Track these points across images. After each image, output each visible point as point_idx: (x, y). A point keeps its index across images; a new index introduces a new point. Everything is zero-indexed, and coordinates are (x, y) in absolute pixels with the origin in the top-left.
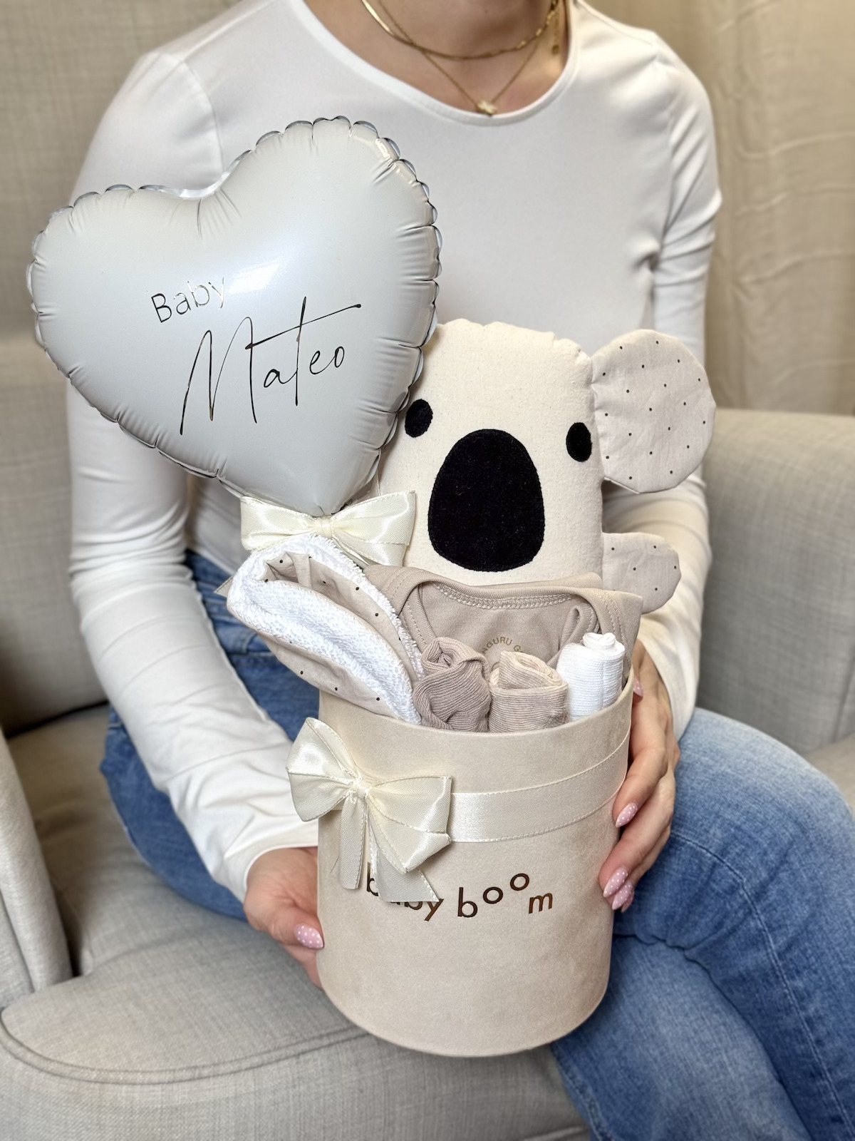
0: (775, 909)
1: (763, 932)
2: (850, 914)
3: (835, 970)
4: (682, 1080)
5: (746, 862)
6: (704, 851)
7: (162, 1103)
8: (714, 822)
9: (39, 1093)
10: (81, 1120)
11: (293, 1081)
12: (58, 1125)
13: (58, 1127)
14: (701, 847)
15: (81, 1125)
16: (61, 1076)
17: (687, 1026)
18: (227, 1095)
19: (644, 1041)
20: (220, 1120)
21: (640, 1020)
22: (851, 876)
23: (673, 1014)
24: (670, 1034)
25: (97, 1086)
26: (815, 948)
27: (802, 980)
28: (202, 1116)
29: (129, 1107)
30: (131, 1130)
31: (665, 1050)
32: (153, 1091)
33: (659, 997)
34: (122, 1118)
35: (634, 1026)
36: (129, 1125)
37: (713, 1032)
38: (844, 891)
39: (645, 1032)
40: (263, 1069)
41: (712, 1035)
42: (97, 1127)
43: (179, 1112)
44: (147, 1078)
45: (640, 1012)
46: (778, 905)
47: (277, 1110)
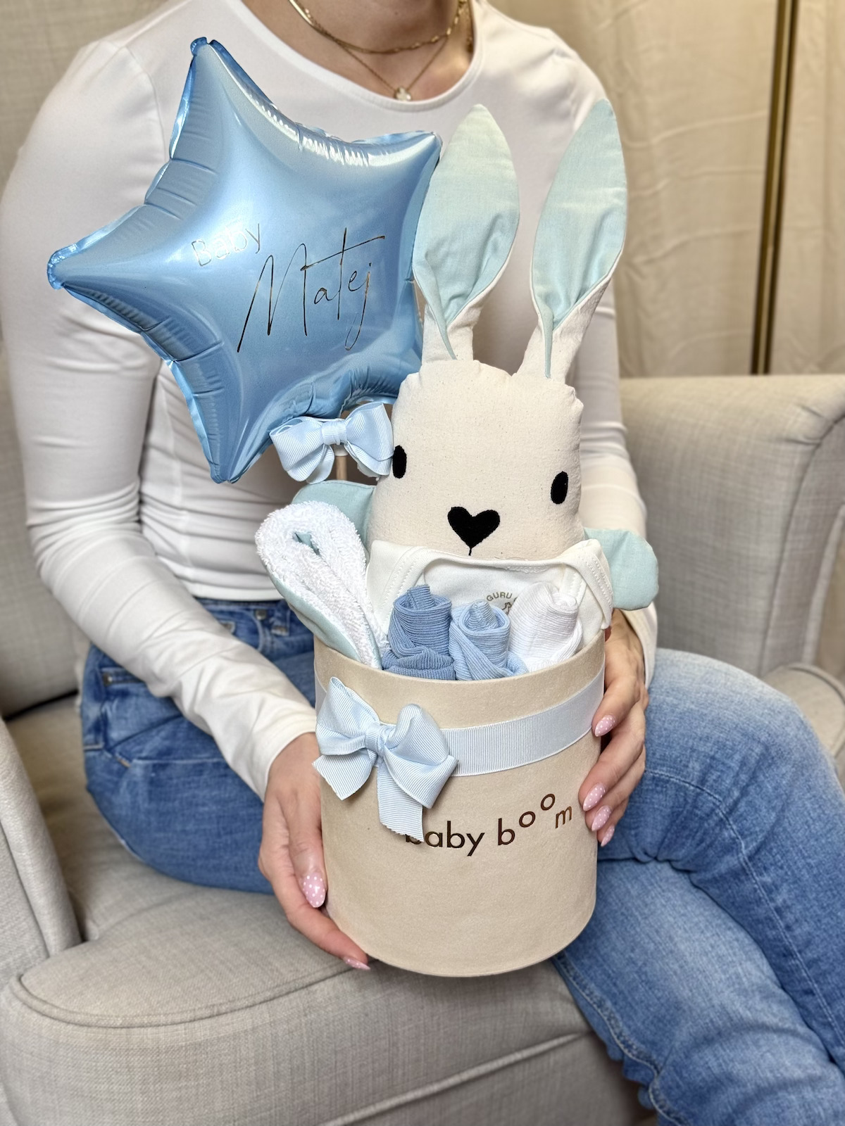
0: (745, 819)
1: (737, 840)
2: (809, 814)
3: (799, 864)
4: (701, 990)
5: (723, 787)
6: (687, 785)
7: (186, 1041)
8: (691, 756)
9: (68, 1044)
10: (110, 1065)
11: (304, 1010)
12: (88, 1072)
13: (89, 1074)
14: (684, 782)
15: (110, 1070)
16: (89, 1026)
17: (704, 942)
18: (245, 1028)
19: (664, 956)
20: (241, 1052)
21: (658, 938)
22: (809, 781)
23: (690, 932)
24: (688, 949)
25: (124, 1031)
26: (780, 847)
27: (769, 875)
28: (224, 1049)
29: (155, 1048)
30: (158, 1069)
31: (684, 964)
32: (177, 1030)
33: (674, 918)
34: (149, 1059)
35: (652, 944)
36: (156, 1064)
37: (728, 947)
38: (803, 795)
39: (664, 949)
40: (275, 1002)
41: (727, 950)
42: (127, 1070)
43: (203, 1048)
44: (170, 1019)
45: (657, 932)
46: (748, 815)
47: (292, 1038)
